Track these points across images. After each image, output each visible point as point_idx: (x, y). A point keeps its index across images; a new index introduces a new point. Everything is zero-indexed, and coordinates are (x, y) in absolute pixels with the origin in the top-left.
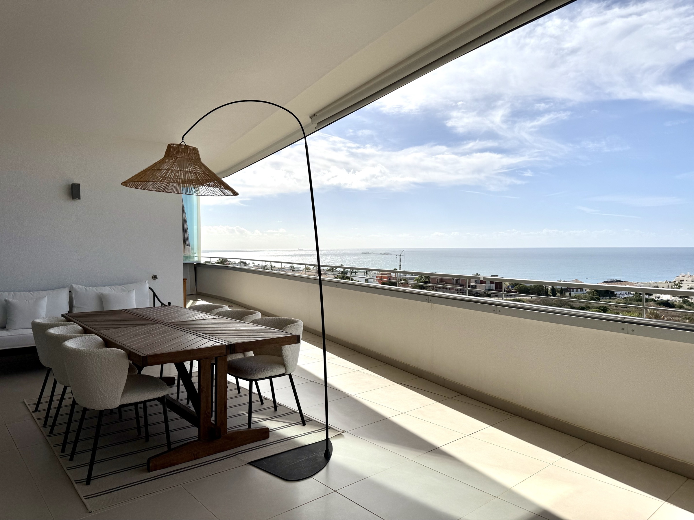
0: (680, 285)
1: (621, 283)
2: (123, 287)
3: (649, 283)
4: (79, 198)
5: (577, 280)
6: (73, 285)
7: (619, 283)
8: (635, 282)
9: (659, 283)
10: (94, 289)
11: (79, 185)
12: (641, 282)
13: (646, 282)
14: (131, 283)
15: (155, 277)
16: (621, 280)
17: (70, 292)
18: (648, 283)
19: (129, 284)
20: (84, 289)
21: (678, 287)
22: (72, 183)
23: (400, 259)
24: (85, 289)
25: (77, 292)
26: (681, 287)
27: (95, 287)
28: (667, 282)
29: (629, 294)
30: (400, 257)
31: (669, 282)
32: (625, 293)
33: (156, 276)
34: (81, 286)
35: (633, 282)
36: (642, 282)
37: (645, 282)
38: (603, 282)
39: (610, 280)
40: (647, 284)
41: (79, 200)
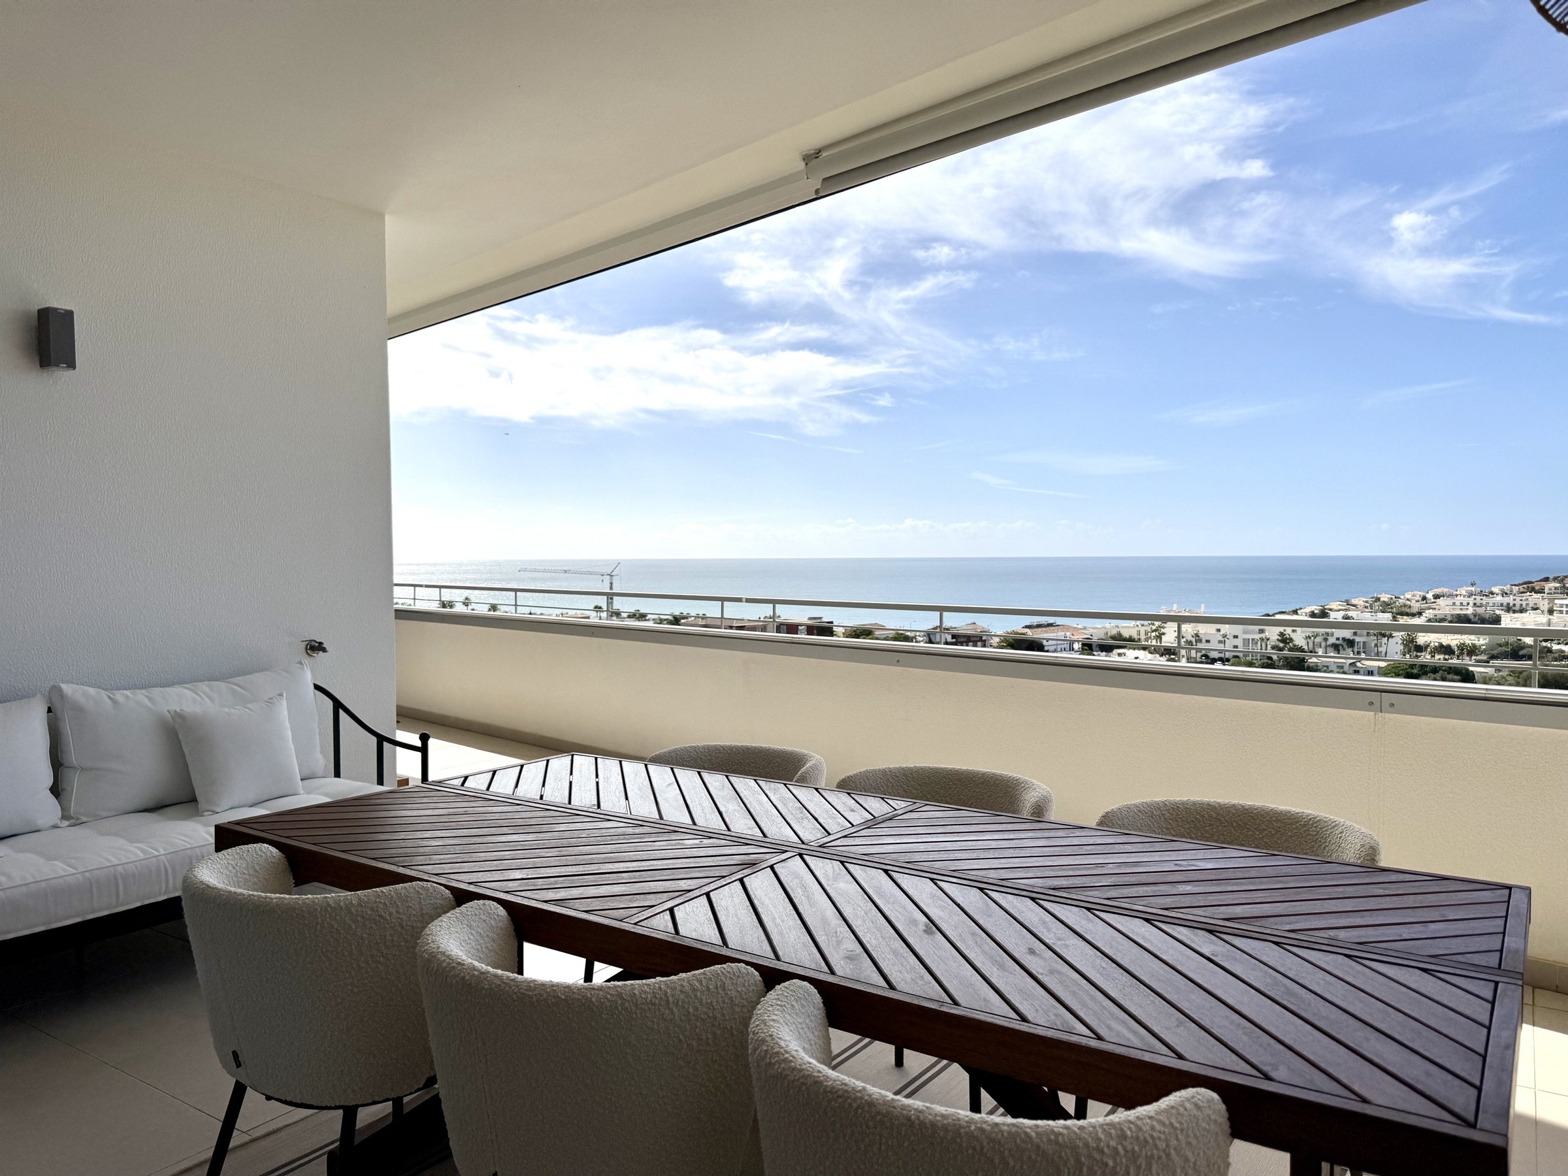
0: (1162, 629)
1: (1056, 627)
2: (236, 685)
3: (1106, 628)
4: (72, 365)
5: (975, 623)
6: (64, 686)
7: (1053, 628)
8: (1079, 626)
9: (1122, 627)
10: (140, 695)
11: (69, 314)
12: (1090, 626)
13: (1100, 626)
14: (257, 672)
15: (315, 648)
16: (1056, 622)
17: (50, 710)
18: (1102, 628)
19: (251, 673)
20: (106, 698)
21: (1157, 634)
22: (37, 308)
23: (611, 583)
24: (109, 697)
25: (79, 709)
26: (1164, 634)
27: (144, 691)
28: (1138, 626)
29: (1070, 650)
30: (611, 579)
31: (1140, 626)
32: (1063, 649)
33: (320, 643)
34: (92, 691)
35: (1075, 626)
36: (1093, 626)
37: (1097, 626)
38: (1023, 627)
39: (1035, 624)
40: (1101, 630)
41: (71, 372)
